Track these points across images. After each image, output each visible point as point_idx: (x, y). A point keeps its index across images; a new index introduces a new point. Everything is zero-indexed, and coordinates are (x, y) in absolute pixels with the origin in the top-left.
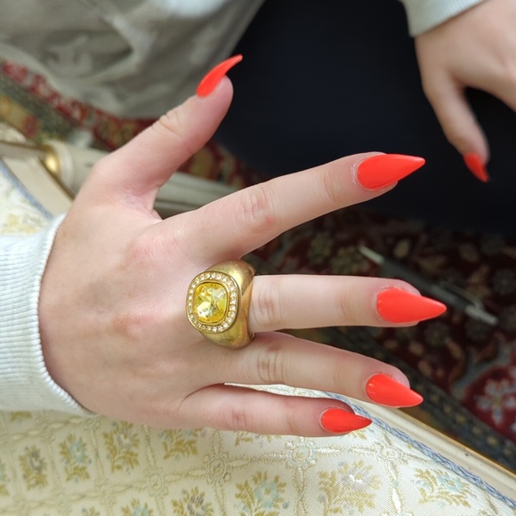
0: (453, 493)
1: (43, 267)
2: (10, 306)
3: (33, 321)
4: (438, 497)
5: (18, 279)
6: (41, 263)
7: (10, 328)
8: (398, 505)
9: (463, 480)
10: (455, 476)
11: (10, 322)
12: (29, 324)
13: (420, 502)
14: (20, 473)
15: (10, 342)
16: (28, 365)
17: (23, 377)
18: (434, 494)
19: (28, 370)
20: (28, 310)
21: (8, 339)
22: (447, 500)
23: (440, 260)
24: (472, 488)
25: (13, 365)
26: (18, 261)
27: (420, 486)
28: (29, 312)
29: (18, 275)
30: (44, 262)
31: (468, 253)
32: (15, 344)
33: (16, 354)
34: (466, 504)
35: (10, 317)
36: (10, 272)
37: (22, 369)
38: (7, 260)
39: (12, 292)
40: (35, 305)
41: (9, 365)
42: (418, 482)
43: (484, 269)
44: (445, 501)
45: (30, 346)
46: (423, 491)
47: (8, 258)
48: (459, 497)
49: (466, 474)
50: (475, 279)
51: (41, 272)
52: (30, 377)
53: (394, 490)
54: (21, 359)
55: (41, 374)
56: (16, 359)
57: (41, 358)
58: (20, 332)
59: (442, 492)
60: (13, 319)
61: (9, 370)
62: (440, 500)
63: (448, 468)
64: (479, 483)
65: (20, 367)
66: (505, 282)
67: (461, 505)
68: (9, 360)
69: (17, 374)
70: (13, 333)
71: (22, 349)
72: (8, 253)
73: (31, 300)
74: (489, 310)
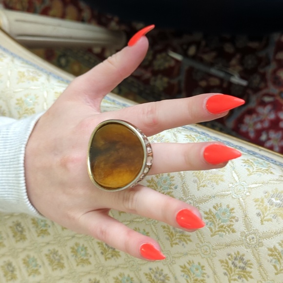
0: (264, 168)
1: (27, 140)
2: (8, 161)
3: (21, 170)
4: (257, 171)
5: (13, 146)
6: (26, 138)
7: (8, 172)
8: (237, 178)
9: (267, 162)
10: (262, 160)
11: (8, 169)
12: (19, 172)
13: (248, 175)
14: (11, 234)
15: (8, 180)
16: (18, 194)
17: (14, 200)
18: (254, 171)
19: (17, 196)
20: (18, 164)
21: (6, 178)
22: (261, 172)
23: (213, 54)
24: (272, 165)
25: (9, 193)
26: (13, 135)
27: (246, 167)
28: (19, 165)
29: (13, 143)
30: (27, 137)
31: (229, 48)
32: (11, 181)
33: (10, 187)
34: (271, 173)
35: (8, 166)
36: (8, 141)
37: (14, 196)
38: (8, 135)
39: (9, 153)
40: (22, 162)
41: (6, 193)
42: (245, 165)
43: (238, 56)
44: (260, 173)
45: (19, 184)
46: (248, 170)
47: (9, 133)
48: (267, 170)
49: (267, 159)
50: (234, 62)
51: (25, 143)
52: (18, 200)
53: (233, 171)
54: (13, 190)
55: (24, 199)
56: (10, 190)
57: (25, 191)
58: (14, 175)
59: (258, 169)
60: (10, 168)
61: (6, 195)
62: (258, 173)
63: (257, 157)
64: (275, 162)
65: (13, 194)
66: (250, 62)
67: (269, 174)
68: (6, 190)
69: (10, 198)
70: (10, 175)
71: (14, 184)
72: (8, 131)
73: (20, 158)
74: (242, 77)
